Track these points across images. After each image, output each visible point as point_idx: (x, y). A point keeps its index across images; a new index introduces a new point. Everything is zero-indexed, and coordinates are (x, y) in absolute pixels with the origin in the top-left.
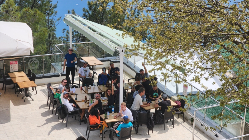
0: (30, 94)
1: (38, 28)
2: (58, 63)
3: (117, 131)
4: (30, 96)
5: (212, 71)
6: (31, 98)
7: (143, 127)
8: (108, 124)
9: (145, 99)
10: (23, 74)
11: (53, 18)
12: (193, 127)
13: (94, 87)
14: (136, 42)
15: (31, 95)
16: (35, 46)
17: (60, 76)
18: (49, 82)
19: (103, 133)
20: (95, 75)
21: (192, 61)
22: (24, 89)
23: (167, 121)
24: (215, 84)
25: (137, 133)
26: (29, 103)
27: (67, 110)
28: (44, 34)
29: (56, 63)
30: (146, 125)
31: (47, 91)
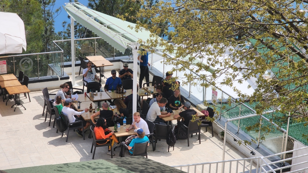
0: (22, 101)
1: (32, 21)
2: (56, 64)
3: (130, 148)
4: (22, 105)
5: (247, 72)
6: (23, 107)
7: (162, 143)
8: (118, 138)
9: (164, 108)
10: (12, 76)
11: (50, 8)
12: (223, 143)
13: (101, 93)
14: (154, 36)
15: (23, 103)
16: (29, 43)
17: (59, 79)
18: (45, 87)
19: (113, 150)
20: (102, 78)
21: (222, 59)
22: (15, 96)
23: (192, 135)
24: (250, 88)
25: (155, 150)
26: (20, 112)
27: (68, 121)
28: (39, 28)
29: (55, 64)
30: (166, 140)
31: (43, 98)
